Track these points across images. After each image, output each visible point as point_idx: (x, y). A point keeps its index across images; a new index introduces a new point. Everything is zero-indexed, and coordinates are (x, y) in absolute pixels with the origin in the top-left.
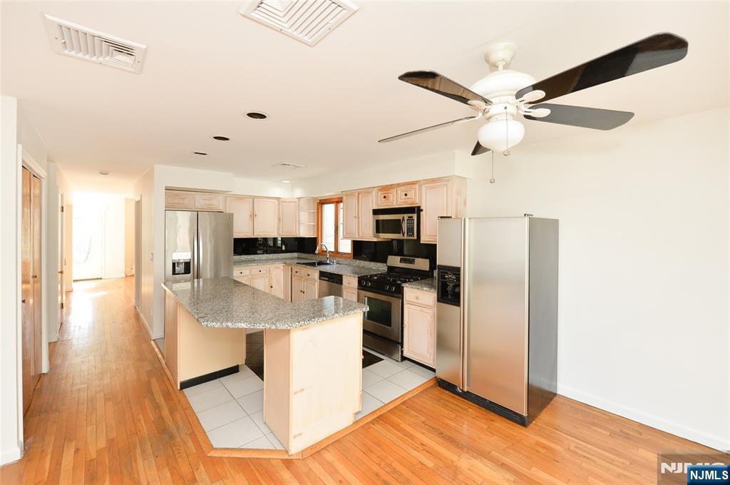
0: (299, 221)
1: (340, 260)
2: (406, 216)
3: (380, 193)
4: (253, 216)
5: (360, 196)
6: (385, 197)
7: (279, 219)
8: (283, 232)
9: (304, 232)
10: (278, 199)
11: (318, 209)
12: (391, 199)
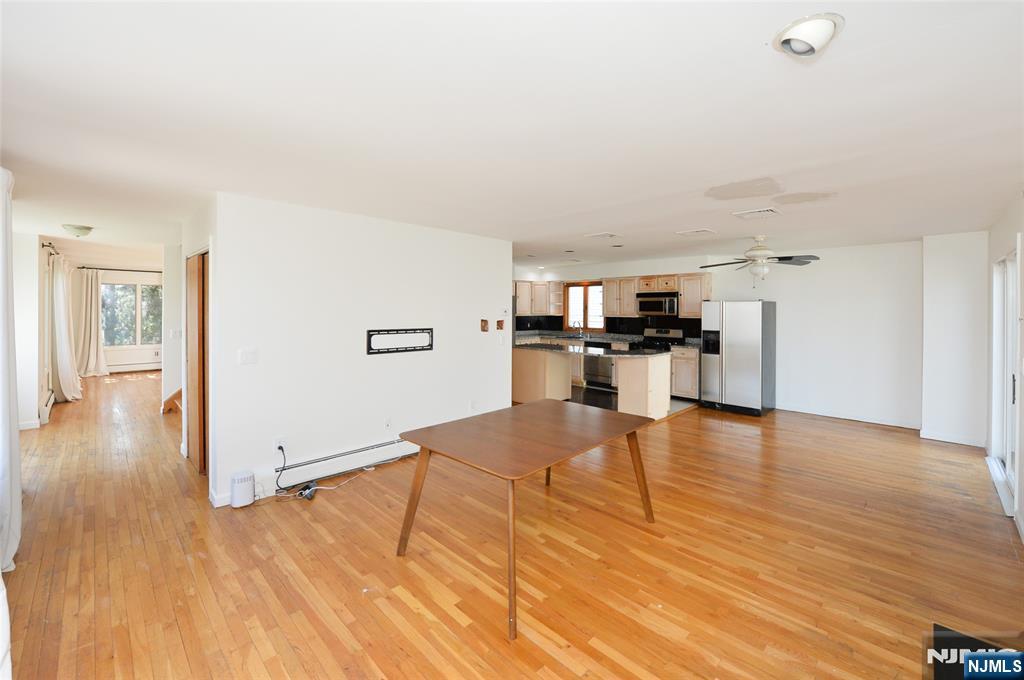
0: (549, 302)
2: (667, 299)
3: (641, 281)
6: (647, 285)
7: (532, 300)
8: (535, 311)
9: (554, 312)
10: (531, 282)
11: (564, 291)
12: (652, 286)
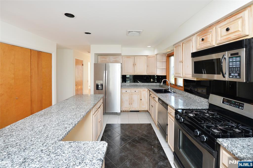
0: (156, 66)
1: (176, 90)
3: (198, 38)
4: (134, 65)
5: (184, 45)
6: (203, 40)
7: (148, 66)
8: (149, 72)
9: (160, 72)
10: (147, 56)
11: (167, 60)
12: (210, 40)
